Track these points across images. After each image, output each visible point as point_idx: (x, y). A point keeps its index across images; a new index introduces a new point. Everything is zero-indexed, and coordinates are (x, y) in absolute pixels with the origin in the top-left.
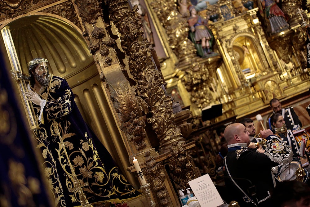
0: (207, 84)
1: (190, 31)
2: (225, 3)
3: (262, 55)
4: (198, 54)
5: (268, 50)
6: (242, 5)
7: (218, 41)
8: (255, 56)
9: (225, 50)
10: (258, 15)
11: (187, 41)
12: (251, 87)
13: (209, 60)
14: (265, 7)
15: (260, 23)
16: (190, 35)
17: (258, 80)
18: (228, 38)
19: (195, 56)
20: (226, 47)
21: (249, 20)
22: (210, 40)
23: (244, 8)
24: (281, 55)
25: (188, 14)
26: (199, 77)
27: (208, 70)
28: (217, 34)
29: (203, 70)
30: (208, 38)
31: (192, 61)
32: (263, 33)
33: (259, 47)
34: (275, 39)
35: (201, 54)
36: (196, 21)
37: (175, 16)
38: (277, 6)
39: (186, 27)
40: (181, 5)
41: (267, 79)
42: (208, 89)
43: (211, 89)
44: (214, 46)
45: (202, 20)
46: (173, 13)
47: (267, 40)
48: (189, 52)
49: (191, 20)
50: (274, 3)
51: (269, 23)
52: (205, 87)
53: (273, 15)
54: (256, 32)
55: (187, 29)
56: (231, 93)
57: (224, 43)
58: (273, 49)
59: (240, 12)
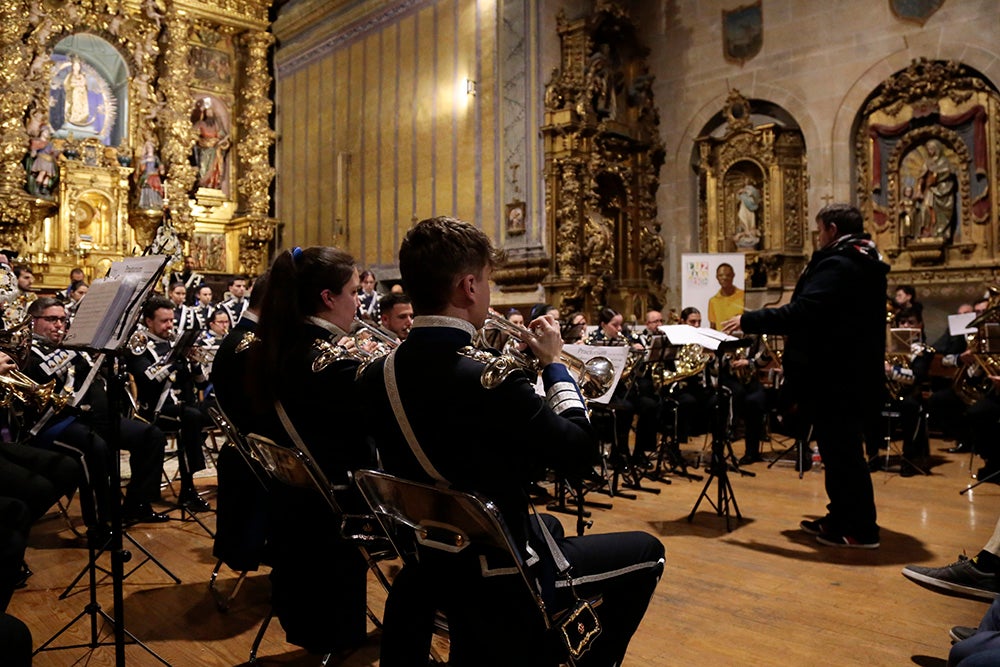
0: (24, 230)
1: (27, 155)
2: (95, 145)
3: (114, 226)
4: (26, 188)
5: (124, 224)
6: (115, 157)
7: (63, 185)
8: (105, 225)
9: (68, 199)
10: (131, 177)
11: (18, 164)
12: (81, 257)
13: (38, 201)
14: (143, 173)
15: (129, 188)
16: (26, 159)
17: (93, 252)
18: (79, 187)
19: (19, 188)
20: (70, 196)
21: (116, 179)
22: (52, 178)
23: (117, 162)
24: (139, 238)
25: (37, 134)
26: (14, 216)
27: (32, 213)
28: (65, 176)
29: (24, 209)
30: (50, 174)
31: (11, 192)
32: (126, 201)
33: (114, 214)
34: (139, 215)
35: (31, 189)
36: (43, 146)
37: (15, 126)
38: (158, 179)
39: (25, 146)
40: (33, 118)
41: (106, 256)
42: (21, 237)
43: (25, 239)
44: (54, 188)
45: (53, 149)
46: (14, 121)
47: (129, 211)
48: (14, 179)
49: (36, 143)
50: (156, 173)
51: (140, 194)
52: (18, 232)
53: (148, 186)
54: (118, 197)
55: (24, 150)
56: (50, 254)
57: (70, 190)
58: (133, 227)
59: (110, 164)
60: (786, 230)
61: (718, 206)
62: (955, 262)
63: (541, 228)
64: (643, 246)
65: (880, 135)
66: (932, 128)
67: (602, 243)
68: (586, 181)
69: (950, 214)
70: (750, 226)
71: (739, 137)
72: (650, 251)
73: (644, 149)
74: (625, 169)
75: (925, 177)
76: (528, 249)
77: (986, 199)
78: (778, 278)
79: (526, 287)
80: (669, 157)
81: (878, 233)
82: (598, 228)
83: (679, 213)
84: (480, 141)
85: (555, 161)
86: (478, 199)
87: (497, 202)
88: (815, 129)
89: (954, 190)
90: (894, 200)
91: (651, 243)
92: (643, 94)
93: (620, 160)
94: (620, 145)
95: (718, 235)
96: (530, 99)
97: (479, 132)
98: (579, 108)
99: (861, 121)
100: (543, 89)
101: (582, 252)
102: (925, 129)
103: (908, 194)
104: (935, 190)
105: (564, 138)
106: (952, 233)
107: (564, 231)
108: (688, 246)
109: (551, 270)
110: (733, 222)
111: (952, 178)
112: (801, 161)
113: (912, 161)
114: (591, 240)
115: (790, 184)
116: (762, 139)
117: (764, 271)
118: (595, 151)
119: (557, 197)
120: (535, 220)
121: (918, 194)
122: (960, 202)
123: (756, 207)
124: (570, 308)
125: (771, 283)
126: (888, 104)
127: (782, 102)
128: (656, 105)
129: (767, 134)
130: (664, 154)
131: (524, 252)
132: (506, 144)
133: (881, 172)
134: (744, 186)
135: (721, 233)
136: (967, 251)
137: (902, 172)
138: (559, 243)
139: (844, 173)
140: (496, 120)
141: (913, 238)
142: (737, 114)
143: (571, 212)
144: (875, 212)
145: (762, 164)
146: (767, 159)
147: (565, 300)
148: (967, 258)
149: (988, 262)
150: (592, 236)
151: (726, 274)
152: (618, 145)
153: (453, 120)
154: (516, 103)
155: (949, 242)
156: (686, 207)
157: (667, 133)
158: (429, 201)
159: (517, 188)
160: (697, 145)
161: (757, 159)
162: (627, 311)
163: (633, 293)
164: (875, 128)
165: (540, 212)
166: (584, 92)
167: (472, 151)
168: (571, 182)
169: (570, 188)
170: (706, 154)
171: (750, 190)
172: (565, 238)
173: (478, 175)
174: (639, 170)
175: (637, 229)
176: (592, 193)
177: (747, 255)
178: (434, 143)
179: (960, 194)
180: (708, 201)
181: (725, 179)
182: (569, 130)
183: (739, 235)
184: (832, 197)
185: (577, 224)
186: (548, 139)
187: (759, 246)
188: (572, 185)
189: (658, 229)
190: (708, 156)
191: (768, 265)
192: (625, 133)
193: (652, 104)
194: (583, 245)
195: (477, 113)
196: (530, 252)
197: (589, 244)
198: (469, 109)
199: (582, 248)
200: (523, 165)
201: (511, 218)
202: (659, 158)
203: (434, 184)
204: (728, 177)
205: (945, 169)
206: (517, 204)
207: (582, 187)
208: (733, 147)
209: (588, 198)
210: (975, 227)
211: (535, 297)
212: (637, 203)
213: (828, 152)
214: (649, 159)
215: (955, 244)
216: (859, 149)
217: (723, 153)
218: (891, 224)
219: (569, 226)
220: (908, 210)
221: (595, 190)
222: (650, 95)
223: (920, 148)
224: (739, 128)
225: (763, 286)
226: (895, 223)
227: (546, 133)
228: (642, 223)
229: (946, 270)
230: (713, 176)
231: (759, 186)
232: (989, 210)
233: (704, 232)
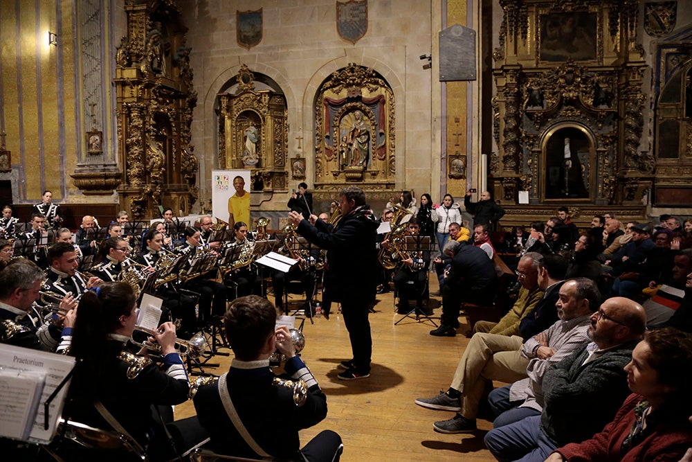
60: (275, 156)
61: (232, 138)
62: (368, 180)
63: (114, 151)
64: (183, 162)
65: (330, 104)
66: (358, 104)
67: (159, 162)
68: (147, 119)
69: (366, 153)
70: (252, 151)
71: (246, 95)
72: (188, 166)
73: (184, 97)
74: (171, 110)
75: (353, 131)
76: (105, 165)
77: (384, 146)
78: (271, 185)
79: (104, 192)
80: (199, 103)
81: (327, 161)
82: (156, 153)
83: (205, 140)
84: (62, 81)
85: (125, 104)
86: (61, 125)
87: (77, 128)
88: (293, 96)
89: (369, 139)
90: (336, 142)
91: (189, 160)
92: (183, 60)
93: (168, 104)
94: (169, 94)
95: (232, 156)
96: (104, 57)
97: (61, 74)
98: (143, 68)
99: (319, 95)
100: (115, 51)
101: (145, 168)
102: (354, 104)
103: (344, 140)
104: (359, 139)
105: (132, 88)
106: (367, 164)
107: (132, 154)
108: (212, 162)
109: (123, 180)
110: (241, 148)
111: (368, 133)
112: (284, 113)
113: (346, 120)
114: (152, 160)
115: (277, 128)
116: (261, 98)
117: (262, 180)
118: (154, 99)
119: (126, 129)
120: (109, 145)
121: (350, 141)
122: (371, 146)
123: (256, 140)
124: (138, 207)
125: (266, 188)
126: (334, 86)
127: (273, 77)
128: (190, 68)
129: (265, 96)
130: (196, 100)
131: (102, 167)
132: (85, 86)
133: (330, 126)
134: (249, 126)
135: (234, 155)
136: (374, 175)
137: (340, 126)
138: (129, 162)
139: (309, 124)
140: (76, 67)
141: (346, 165)
142: (246, 81)
143: (138, 141)
144: (326, 148)
145: (261, 114)
146: (265, 112)
147: (134, 202)
148: (374, 178)
149: (384, 181)
150: (152, 157)
151: (239, 182)
152: (167, 94)
153: (37, 61)
154: (93, 57)
155: (365, 168)
156: (211, 137)
157: (197, 86)
158: (17, 122)
159: (95, 120)
160: (219, 98)
161: (257, 110)
162: (176, 207)
163: (179, 195)
164: (327, 100)
165: (113, 139)
166: (145, 56)
167: (55, 87)
168: (136, 120)
169: (136, 124)
170: (225, 104)
171: (253, 129)
172: (133, 159)
173: (61, 107)
174: (180, 111)
175: (179, 150)
176: (151, 127)
177: (252, 171)
178: (19, 77)
179: (371, 142)
180: (225, 134)
181: (236, 121)
182: (134, 83)
183: (246, 157)
184: (302, 138)
185: (142, 150)
186: (119, 88)
187: (258, 165)
188: (138, 122)
189: (192, 150)
190: (227, 106)
191: (265, 177)
192: (171, 86)
193: (188, 66)
194: (146, 164)
195: (58, 60)
196: (106, 168)
197: (150, 164)
198: (51, 54)
199: (145, 166)
200: (100, 104)
201: (91, 142)
202: (193, 103)
203: (20, 109)
204: (239, 120)
205: (364, 128)
206: (95, 133)
207: (144, 123)
208: (242, 101)
209: (149, 131)
210: (378, 161)
211: (111, 199)
212: (179, 133)
213: (300, 111)
214: (187, 104)
215: (368, 170)
216: (317, 110)
217: (235, 104)
218: (335, 157)
219: (136, 150)
220: (344, 149)
221: (153, 125)
222: (188, 60)
223: (350, 114)
224: (247, 90)
225: (261, 190)
226: (337, 156)
227: (117, 83)
228: (182, 147)
229: (363, 184)
230: (229, 118)
231: (258, 127)
232: (385, 153)
233: (223, 154)
